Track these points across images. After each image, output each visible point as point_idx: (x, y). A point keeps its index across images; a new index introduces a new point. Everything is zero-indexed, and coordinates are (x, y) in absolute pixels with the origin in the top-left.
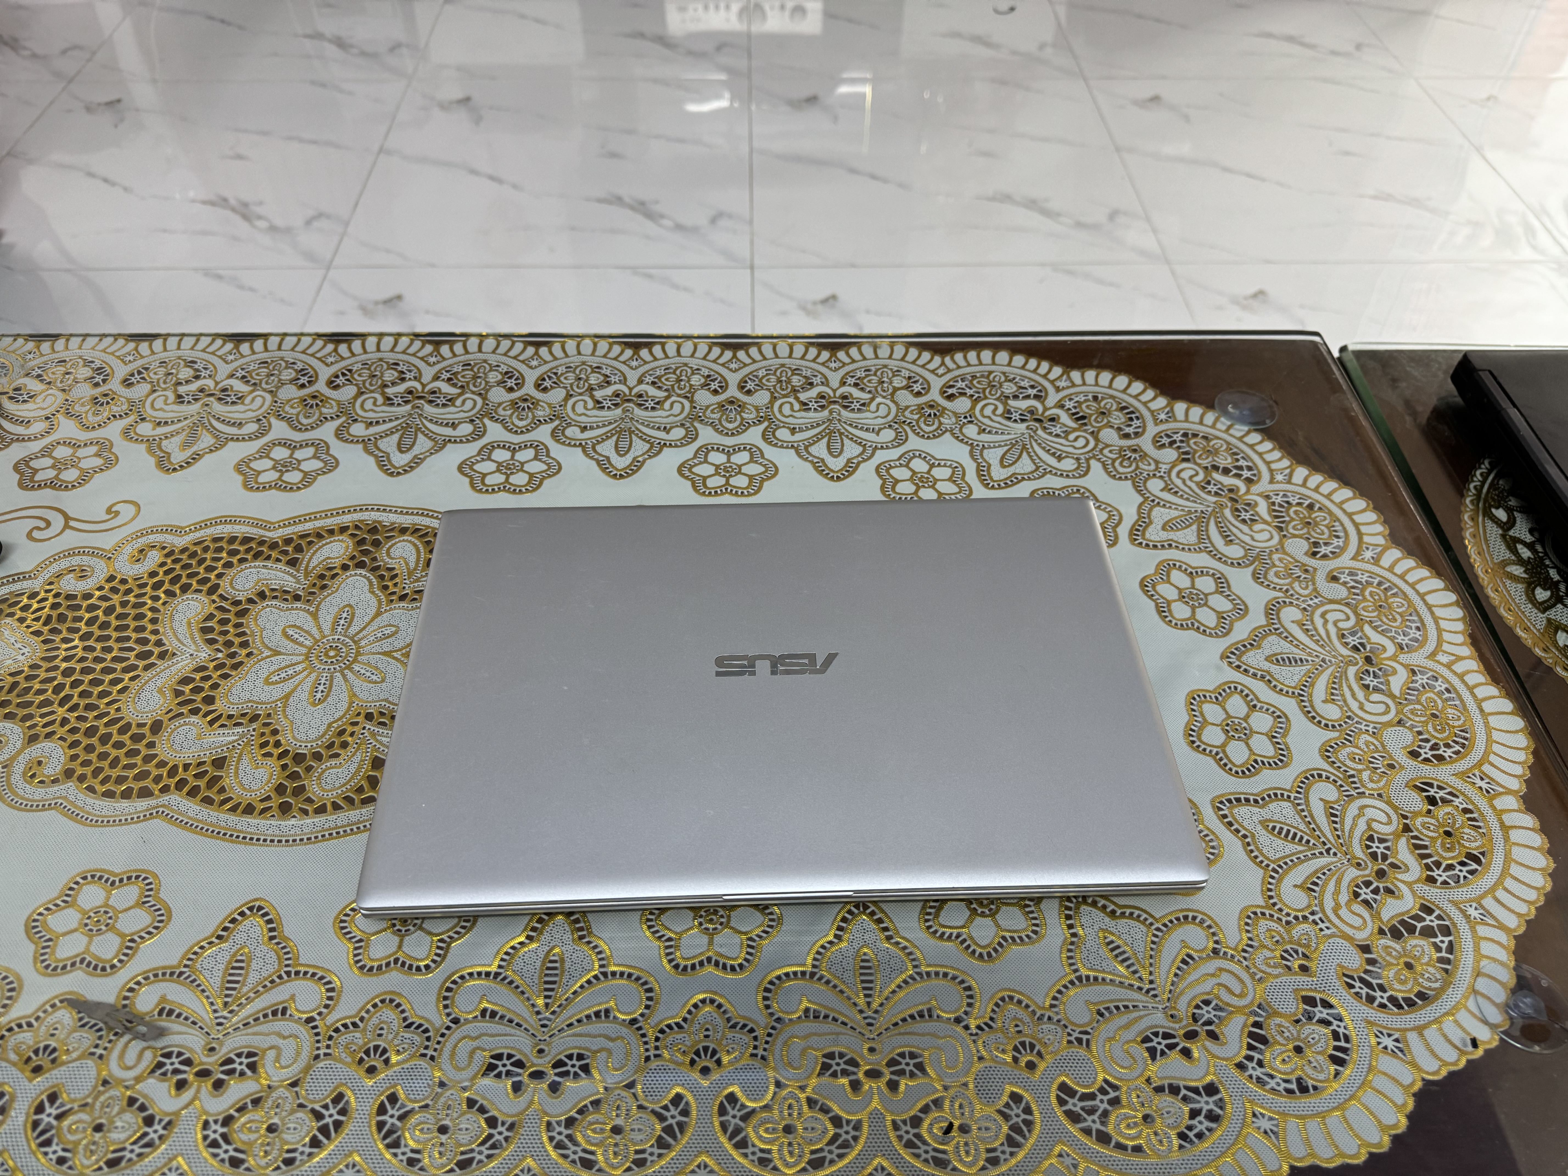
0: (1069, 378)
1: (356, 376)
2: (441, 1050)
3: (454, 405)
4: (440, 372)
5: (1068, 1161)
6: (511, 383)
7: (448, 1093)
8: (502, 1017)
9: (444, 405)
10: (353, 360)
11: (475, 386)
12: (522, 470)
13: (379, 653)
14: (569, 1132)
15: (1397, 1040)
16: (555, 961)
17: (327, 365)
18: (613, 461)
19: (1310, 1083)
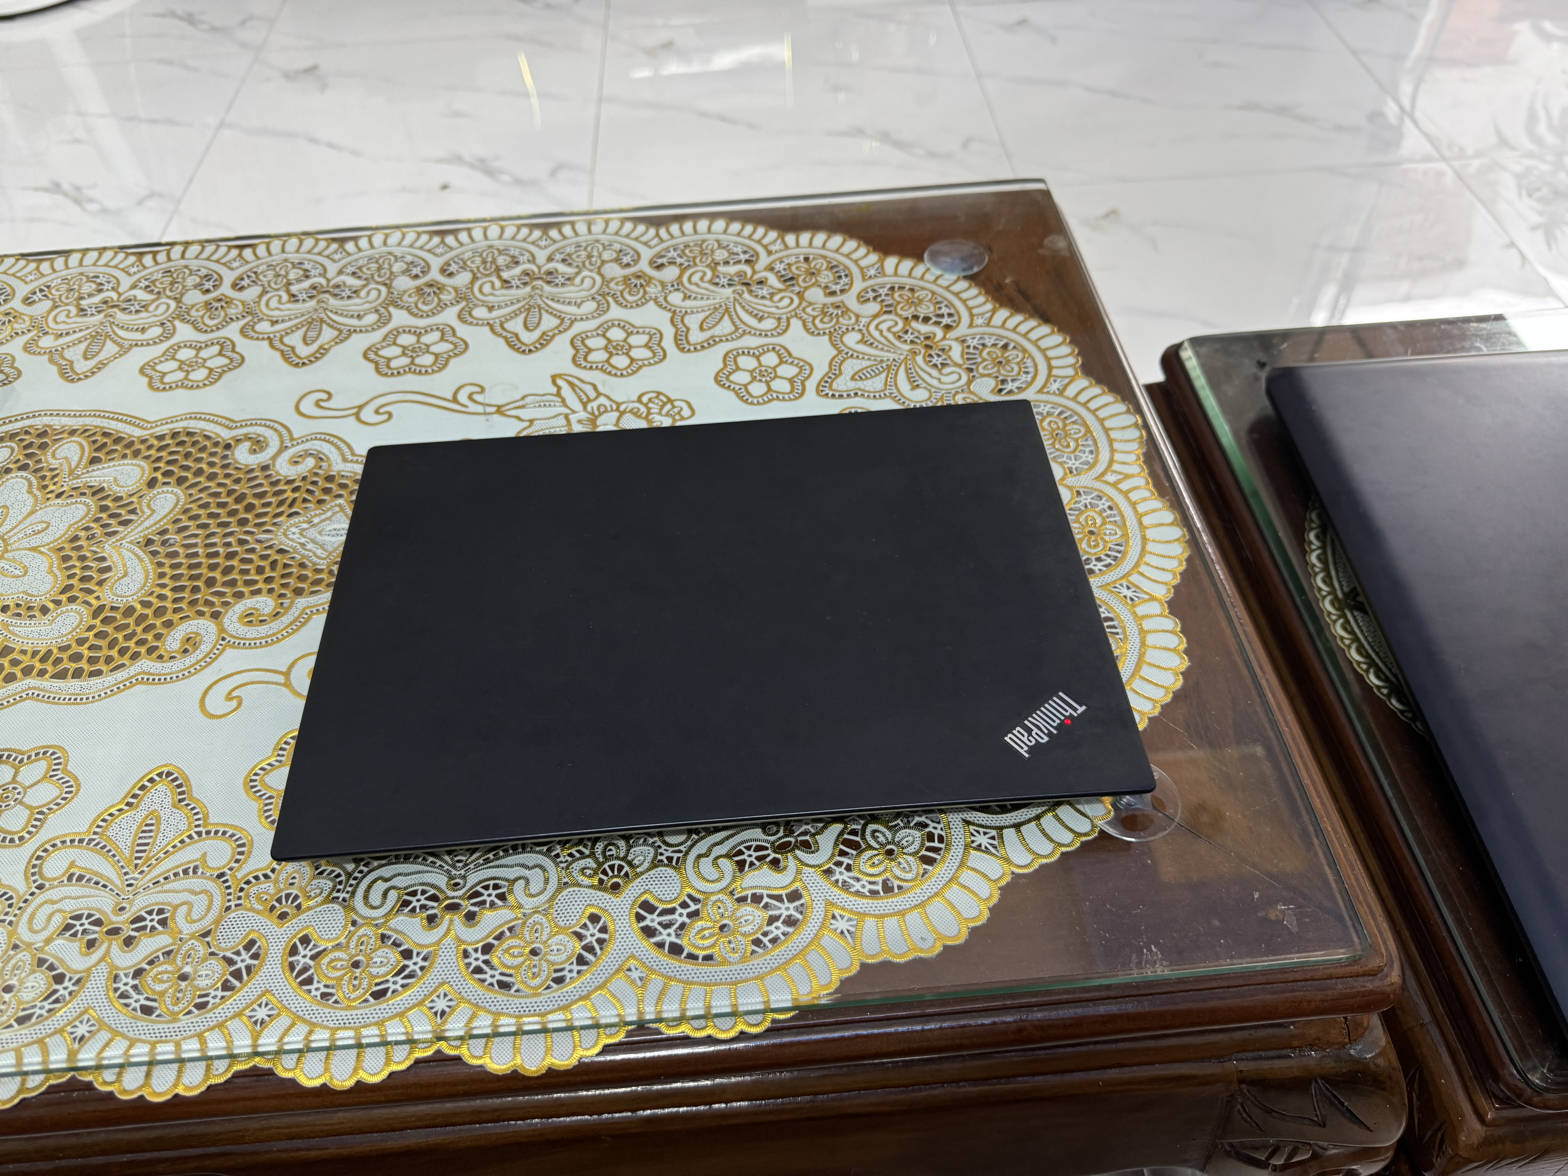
0: (783, 241)
1: (53, 291)
2: (21, 914)
3: (147, 311)
4: (139, 281)
5: (635, 975)
6: (208, 285)
7: (20, 955)
8: (89, 880)
9: (137, 312)
10: (54, 276)
11: (171, 290)
12: (204, 366)
13: (25, 549)
14: (136, 982)
15: (993, 838)
16: (152, 825)
17: (26, 283)
18: (298, 351)
19: (896, 883)
